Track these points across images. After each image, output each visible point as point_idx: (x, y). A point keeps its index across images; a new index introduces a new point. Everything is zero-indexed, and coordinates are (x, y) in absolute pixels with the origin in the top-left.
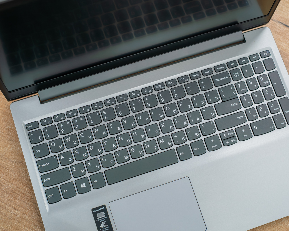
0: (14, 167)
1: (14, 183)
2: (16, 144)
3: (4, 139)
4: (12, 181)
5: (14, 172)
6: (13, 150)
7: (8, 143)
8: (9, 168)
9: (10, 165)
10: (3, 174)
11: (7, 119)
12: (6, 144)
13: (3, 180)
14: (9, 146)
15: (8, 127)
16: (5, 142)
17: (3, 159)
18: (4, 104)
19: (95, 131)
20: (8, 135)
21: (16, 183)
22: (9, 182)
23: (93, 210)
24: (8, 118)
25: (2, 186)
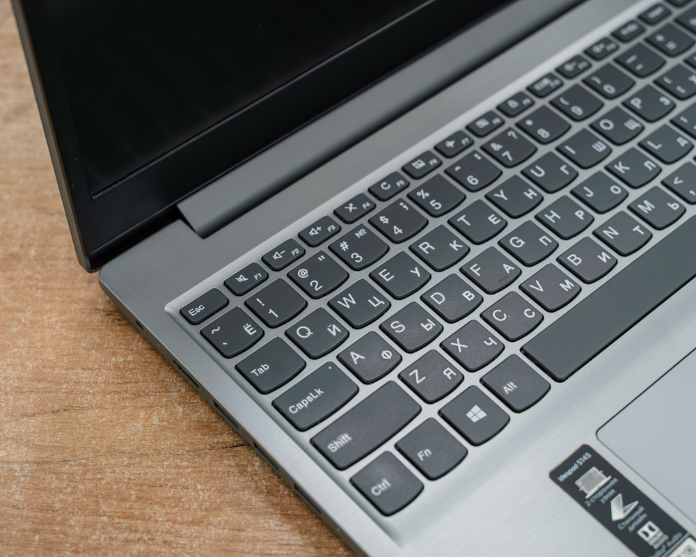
0: (189, 470)
1: (215, 521)
2: (164, 400)
3: (116, 401)
4: (205, 517)
5: (199, 487)
6: (161, 420)
7: (135, 407)
8: (174, 479)
9: (173, 471)
10: (163, 506)
11: (98, 340)
12: (128, 411)
13: (168, 525)
14: (142, 414)
15: (113, 359)
16: (125, 407)
17: (138, 460)
18: (72, 302)
19: (424, 250)
20: (125, 383)
21: (222, 518)
22: (194, 523)
23: (554, 475)
24: (101, 338)
25: (175, 548)
